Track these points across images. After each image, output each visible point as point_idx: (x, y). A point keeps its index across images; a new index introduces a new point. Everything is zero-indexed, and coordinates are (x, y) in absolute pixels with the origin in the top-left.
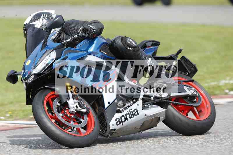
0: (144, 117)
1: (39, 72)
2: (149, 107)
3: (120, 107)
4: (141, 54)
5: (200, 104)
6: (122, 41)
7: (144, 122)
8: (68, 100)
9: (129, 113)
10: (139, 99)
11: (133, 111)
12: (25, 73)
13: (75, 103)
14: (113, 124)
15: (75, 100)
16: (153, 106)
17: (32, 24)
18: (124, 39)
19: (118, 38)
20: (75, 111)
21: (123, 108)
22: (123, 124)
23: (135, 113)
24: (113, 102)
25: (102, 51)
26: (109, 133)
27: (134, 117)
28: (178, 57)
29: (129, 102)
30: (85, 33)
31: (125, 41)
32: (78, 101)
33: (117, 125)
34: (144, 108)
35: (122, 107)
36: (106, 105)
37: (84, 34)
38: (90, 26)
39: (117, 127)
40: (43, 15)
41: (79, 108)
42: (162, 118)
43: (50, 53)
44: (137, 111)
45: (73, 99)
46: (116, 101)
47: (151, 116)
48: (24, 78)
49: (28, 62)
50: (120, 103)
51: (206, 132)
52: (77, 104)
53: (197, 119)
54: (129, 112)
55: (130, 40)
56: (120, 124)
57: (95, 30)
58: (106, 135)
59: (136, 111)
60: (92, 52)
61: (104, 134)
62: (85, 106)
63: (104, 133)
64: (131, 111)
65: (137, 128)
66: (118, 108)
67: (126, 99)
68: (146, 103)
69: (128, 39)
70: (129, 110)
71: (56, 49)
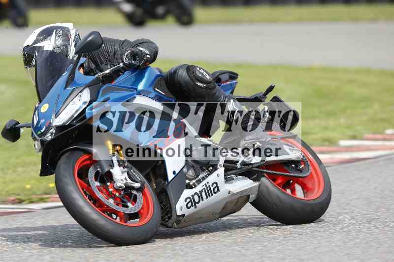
0: (227, 195)
1: (64, 123)
2: (233, 179)
3: (191, 180)
4: (219, 93)
5: (307, 174)
6: (187, 72)
7: (226, 203)
8: (112, 168)
9: (204, 189)
10: (218, 166)
11: (211, 186)
12: (39, 125)
13: (123, 172)
14: (180, 207)
15: (122, 168)
16: (239, 177)
17: (38, 45)
18: (191, 69)
19: (181, 67)
20: (123, 185)
21: (194, 181)
22: (196, 207)
23: (214, 189)
24: (181, 170)
25: (156, 89)
26: (175, 222)
27: (212, 195)
28: (266, 98)
29: (203, 170)
30: (135, 60)
31: (193, 73)
32: (126, 169)
33: (188, 208)
34: (228, 180)
35: (193, 179)
36: (171, 176)
37: (133, 62)
38: (141, 49)
39: (187, 212)
40: (55, 31)
41: (129, 181)
42: (253, 197)
43: (81, 92)
44: (217, 186)
45: (120, 166)
46: (185, 170)
47: (237, 193)
48: (39, 133)
49: (45, 108)
50: (191, 173)
51: (318, 218)
52: (126, 175)
53: (305, 199)
54: (204, 187)
55: (201, 71)
56: (193, 206)
57: (148, 55)
58: (170, 225)
59: (215, 185)
60: (142, 90)
61: (167, 223)
62: (138, 177)
63: (167, 221)
64: (208, 185)
65: (216, 213)
66: (187, 181)
67: (199, 167)
68: (229, 173)
69: (198, 69)
70: (206, 184)
71: (89, 86)
